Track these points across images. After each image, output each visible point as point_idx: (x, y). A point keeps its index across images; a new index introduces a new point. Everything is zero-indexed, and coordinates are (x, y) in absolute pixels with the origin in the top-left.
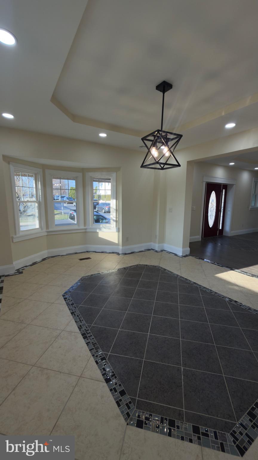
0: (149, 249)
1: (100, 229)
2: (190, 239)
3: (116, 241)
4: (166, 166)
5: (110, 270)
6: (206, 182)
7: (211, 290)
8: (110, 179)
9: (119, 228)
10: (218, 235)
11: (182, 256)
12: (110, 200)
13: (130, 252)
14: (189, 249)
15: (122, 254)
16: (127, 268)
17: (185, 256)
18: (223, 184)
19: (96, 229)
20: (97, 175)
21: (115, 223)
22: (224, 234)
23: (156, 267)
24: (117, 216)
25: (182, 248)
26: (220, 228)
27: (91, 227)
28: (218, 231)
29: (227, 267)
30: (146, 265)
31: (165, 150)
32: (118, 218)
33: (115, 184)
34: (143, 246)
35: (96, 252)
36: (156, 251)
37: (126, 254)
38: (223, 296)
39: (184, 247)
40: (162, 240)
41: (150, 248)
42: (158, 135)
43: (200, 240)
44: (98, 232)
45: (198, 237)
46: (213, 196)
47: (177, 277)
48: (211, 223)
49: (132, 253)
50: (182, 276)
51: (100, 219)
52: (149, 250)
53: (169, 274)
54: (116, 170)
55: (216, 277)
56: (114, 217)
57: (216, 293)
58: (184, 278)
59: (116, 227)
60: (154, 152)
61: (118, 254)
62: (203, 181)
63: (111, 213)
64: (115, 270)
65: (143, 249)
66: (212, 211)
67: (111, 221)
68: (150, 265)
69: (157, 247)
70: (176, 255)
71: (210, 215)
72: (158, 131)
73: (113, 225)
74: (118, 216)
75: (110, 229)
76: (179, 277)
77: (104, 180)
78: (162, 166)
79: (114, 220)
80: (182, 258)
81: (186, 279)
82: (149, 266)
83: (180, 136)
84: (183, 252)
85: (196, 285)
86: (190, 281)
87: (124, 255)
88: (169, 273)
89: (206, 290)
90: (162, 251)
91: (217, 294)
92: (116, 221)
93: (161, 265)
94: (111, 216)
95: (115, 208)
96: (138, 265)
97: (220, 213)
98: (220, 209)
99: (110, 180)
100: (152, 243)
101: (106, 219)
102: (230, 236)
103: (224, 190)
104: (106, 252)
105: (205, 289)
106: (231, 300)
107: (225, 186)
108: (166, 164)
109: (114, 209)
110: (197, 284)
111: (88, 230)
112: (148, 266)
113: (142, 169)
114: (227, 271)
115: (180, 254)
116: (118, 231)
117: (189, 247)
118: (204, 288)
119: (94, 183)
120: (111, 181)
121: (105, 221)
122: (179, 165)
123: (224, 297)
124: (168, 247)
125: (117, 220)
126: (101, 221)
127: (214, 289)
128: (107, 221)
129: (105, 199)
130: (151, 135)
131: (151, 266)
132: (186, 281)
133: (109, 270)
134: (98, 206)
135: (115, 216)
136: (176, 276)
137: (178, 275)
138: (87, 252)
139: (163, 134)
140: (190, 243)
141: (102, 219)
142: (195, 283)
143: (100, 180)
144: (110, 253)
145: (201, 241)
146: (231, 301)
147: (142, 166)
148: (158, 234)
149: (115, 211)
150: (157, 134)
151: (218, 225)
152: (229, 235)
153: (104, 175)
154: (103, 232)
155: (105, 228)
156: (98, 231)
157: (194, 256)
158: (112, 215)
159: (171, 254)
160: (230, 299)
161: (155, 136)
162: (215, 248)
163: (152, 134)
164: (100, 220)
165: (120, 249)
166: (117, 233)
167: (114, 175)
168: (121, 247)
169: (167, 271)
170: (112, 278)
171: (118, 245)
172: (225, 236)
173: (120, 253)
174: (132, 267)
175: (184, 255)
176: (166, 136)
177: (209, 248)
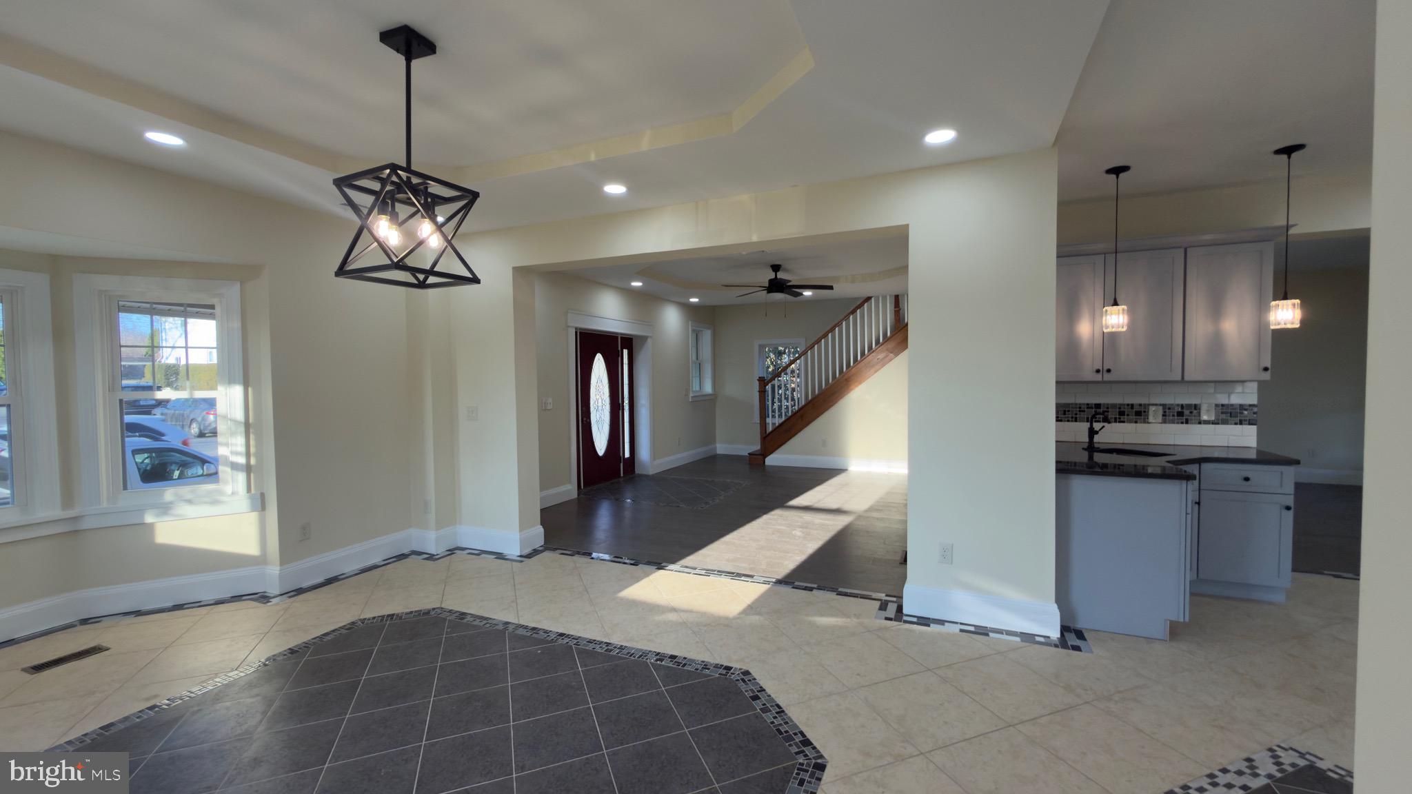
0: (403, 554)
1: (165, 509)
2: (542, 499)
3: (251, 548)
4: (432, 280)
5: (216, 675)
6: (576, 328)
7: (608, 644)
8: (212, 307)
9: (263, 495)
10: (622, 475)
11: (521, 556)
12: (216, 389)
13: (320, 580)
14: (541, 530)
15: (281, 595)
16: (306, 645)
17: (529, 556)
18: (621, 334)
19: (141, 511)
20: (142, 287)
21: (241, 477)
22: (638, 471)
23: (428, 613)
24: (252, 450)
25: (520, 531)
26: (627, 455)
27: (105, 504)
28: (622, 465)
29: (649, 563)
30: (391, 616)
31: (425, 229)
32: (256, 455)
33: (236, 324)
34: (376, 549)
35: (138, 613)
36: (431, 557)
37: (300, 591)
38: (641, 650)
39: (523, 527)
40: (450, 514)
41: (406, 551)
42: (394, 179)
43: (575, 495)
44: (151, 526)
45: (568, 489)
46: (599, 365)
47: (506, 629)
48: (601, 445)
49: (329, 582)
50: (522, 622)
51: (171, 464)
52: (401, 557)
53: (475, 626)
54: (245, 273)
55: (622, 599)
56: (237, 454)
57: (622, 648)
58: (526, 627)
59: (249, 489)
60: (386, 230)
61: (264, 598)
62: (569, 327)
63: (220, 439)
64: (248, 670)
65: (376, 560)
66: (600, 408)
67: (224, 470)
68: (407, 614)
69: (432, 541)
70: (500, 556)
71: (597, 421)
72: (394, 168)
73: (234, 485)
74: (256, 446)
75: (215, 502)
76: (511, 628)
77: (182, 308)
78: (421, 277)
79: (235, 466)
80: (522, 561)
81: (534, 629)
82: (401, 618)
83: (472, 197)
84: (523, 543)
85: (566, 640)
86: (546, 632)
87: (290, 597)
88: (477, 623)
89: (594, 646)
90: (451, 552)
91: (625, 651)
92: (248, 469)
93: (448, 605)
94: (222, 451)
95: (239, 415)
96: (353, 623)
97: (621, 411)
98: (620, 402)
99: (214, 309)
100: (413, 531)
101: (203, 461)
102: (653, 475)
103: (625, 352)
104: (199, 604)
105: (591, 646)
106: (660, 657)
107: (628, 342)
108: (431, 272)
109: (235, 421)
110: (568, 636)
111: (86, 524)
112: (399, 616)
113: (344, 282)
114: (647, 575)
115: (514, 550)
116: (260, 503)
117: (542, 524)
118: (590, 641)
119: (123, 317)
120: (218, 311)
121: (200, 472)
122: (475, 280)
123: (645, 654)
124: (470, 535)
125: (253, 461)
126: (177, 473)
127: (616, 640)
128: (207, 469)
129: (188, 383)
130: (368, 176)
131: (411, 612)
132: (535, 635)
133: (212, 679)
134: (165, 411)
135: (242, 449)
136: (501, 627)
137: (507, 623)
138: (84, 622)
139: (415, 180)
140: (544, 511)
141: (184, 465)
142: (562, 635)
143: (154, 306)
144: (219, 602)
145: (578, 498)
146: (661, 660)
147: (341, 271)
148: (431, 495)
149: (242, 429)
150: (389, 175)
151: (619, 448)
152: (651, 472)
153: (181, 290)
154: (182, 518)
155: (190, 502)
156: (149, 518)
157: (556, 549)
158: (227, 445)
159: (483, 555)
160: (658, 654)
161: (384, 182)
162: (617, 516)
163: (373, 173)
164: (173, 467)
165: (272, 577)
166: (254, 516)
167: (234, 291)
168: (274, 570)
169: (469, 618)
170: (227, 708)
171: (260, 561)
172: (641, 476)
173: (273, 590)
174: (329, 638)
175: (527, 551)
176: (426, 188)
177: (604, 518)
